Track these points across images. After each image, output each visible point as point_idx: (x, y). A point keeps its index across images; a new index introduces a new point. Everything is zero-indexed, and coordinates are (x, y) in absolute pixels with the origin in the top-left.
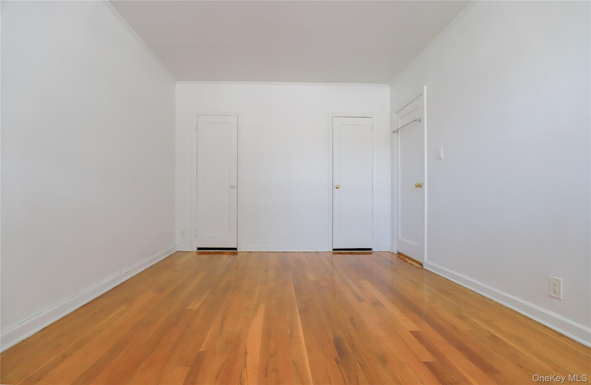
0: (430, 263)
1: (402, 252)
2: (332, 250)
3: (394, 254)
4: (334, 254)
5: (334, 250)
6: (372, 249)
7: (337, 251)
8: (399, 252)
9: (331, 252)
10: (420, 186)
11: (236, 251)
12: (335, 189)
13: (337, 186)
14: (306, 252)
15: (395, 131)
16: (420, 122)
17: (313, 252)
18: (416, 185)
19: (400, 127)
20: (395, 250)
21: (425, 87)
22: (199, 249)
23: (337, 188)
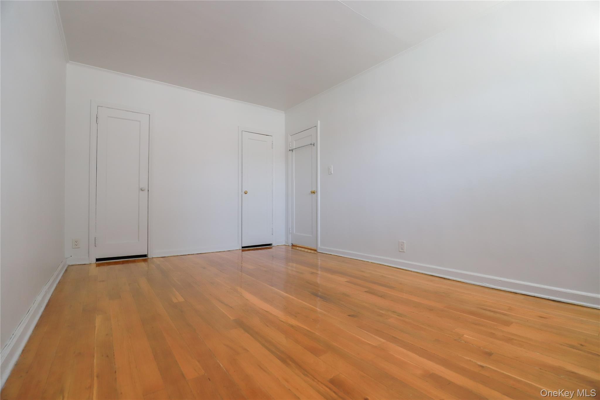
0: (323, 247)
1: (294, 244)
2: (241, 248)
3: (289, 246)
4: (243, 251)
5: (243, 247)
6: (272, 244)
7: (245, 248)
8: (292, 244)
9: (240, 249)
10: (313, 193)
11: (147, 258)
12: (244, 195)
13: (246, 191)
14: (220, 252)
15: (291, 150)
16: (314, 146)
17: (226, 251)
18: (311, 192)
19: (294, 148)
20: (290, 244)
21: (319, 122)
22: (98, 260)
23: (246, 193)
